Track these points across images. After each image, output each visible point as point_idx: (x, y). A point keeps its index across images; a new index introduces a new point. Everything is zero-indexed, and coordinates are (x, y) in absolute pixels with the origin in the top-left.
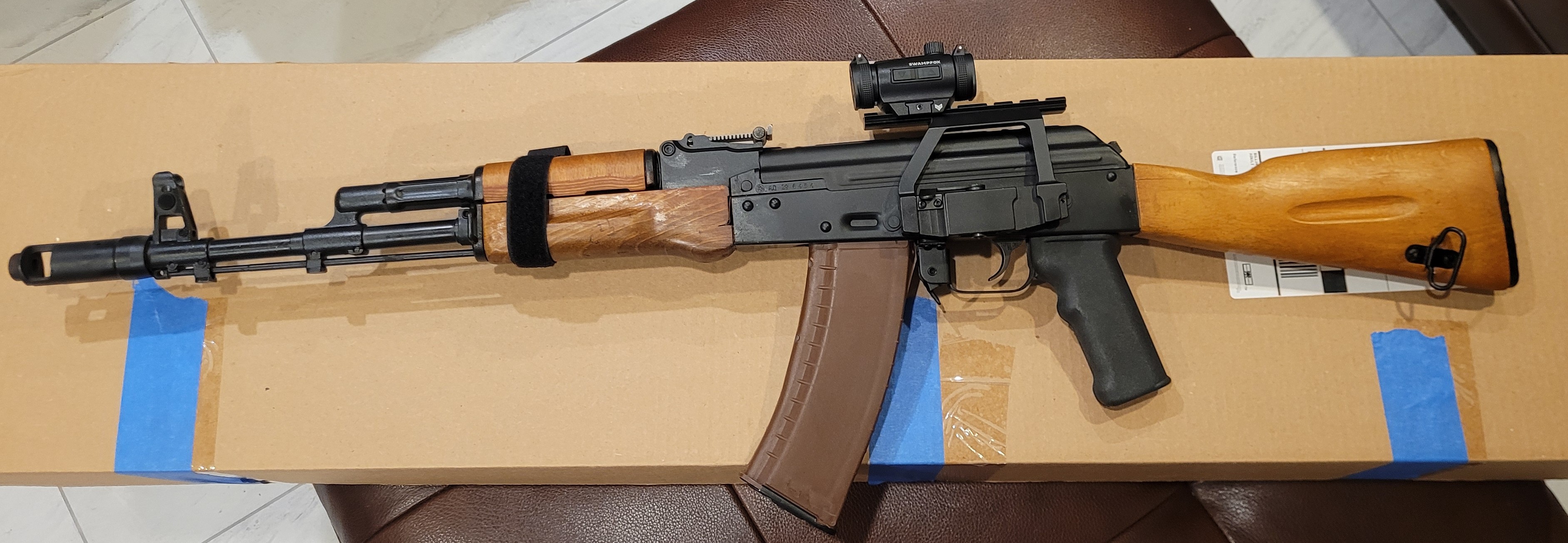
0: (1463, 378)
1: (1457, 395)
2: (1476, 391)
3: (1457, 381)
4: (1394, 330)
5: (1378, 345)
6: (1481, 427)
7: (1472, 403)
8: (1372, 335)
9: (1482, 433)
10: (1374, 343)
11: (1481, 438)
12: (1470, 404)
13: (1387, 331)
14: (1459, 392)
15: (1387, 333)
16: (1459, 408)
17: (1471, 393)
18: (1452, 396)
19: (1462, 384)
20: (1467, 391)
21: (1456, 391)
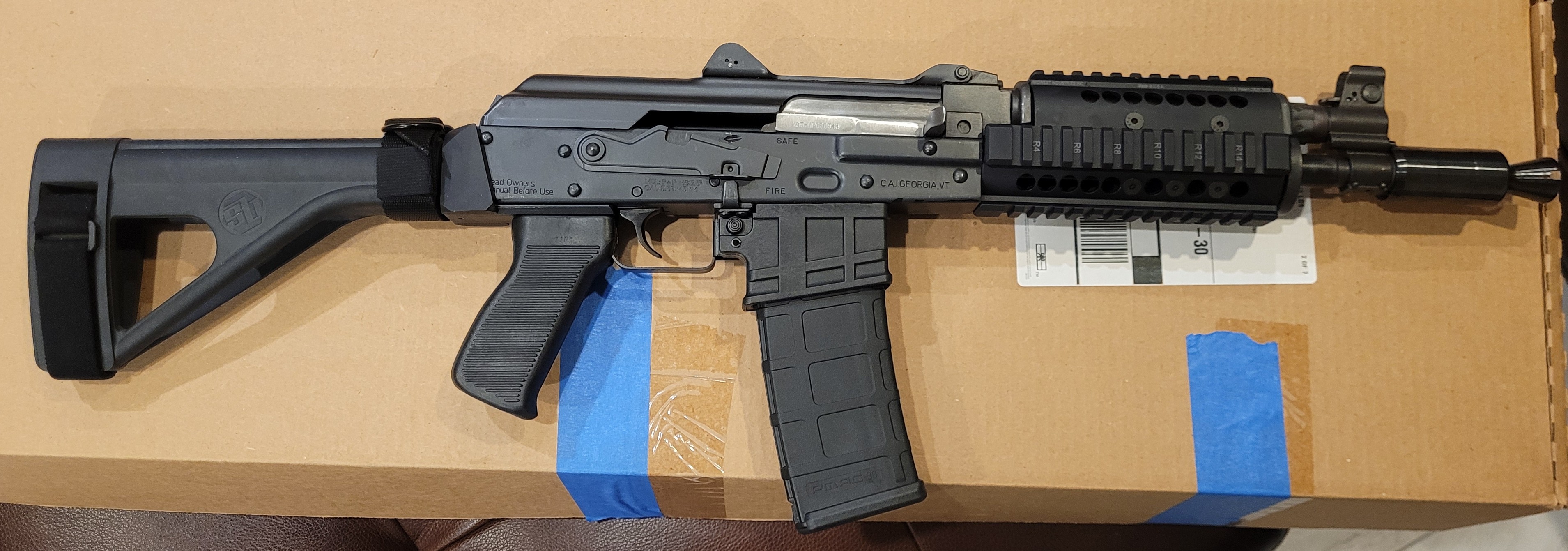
0: (1295, 395)
1: (1285, 415)
2: (1309, 411)
3: (1288, 399)
4: (1215, 333)
5: (1194, 350)
6: (1311, 456)
7: (1303, 425)
8: (1187, 338)
9: (1312, 462)
10: (1189, 347)
11: (1310, 469)
12: (1300, 427)
13: (1207, 334)
14: (1289, 412)
15: (1207, 336)
16: (1286, 431)
17: (1302, 414)
18: (1279, 416)
19: (1293, 402)
20: (1298, 411)
21: (1284, 410)
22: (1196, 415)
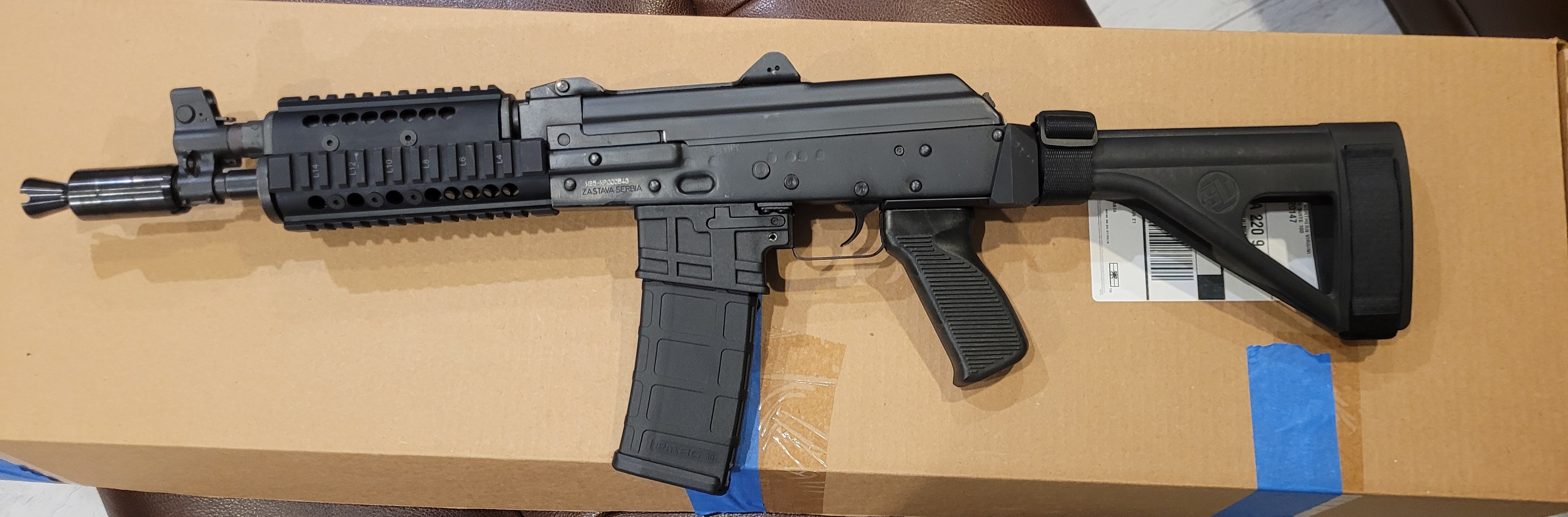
0: (1346, 401)
1: (1337, 419)
2: (1359, 416)
3: (1340, 405)
4: (1274, 345)
5: (1253, 360)
6: (1361, 457)
7: (1354, 429)
8: (1248, 348)
9: (1362, 462)
10: (1250, 357)
11: (1360, 468)
12: (1351, 430)
13: (1266, 345)
14: (1341, 416)
16: (1338, 433)
17: (1353, 419)
18: (1331, 421)
19: (1345, 408)
20: (1349, 415)
21: (1337, 415)
22: (1256, 419)
